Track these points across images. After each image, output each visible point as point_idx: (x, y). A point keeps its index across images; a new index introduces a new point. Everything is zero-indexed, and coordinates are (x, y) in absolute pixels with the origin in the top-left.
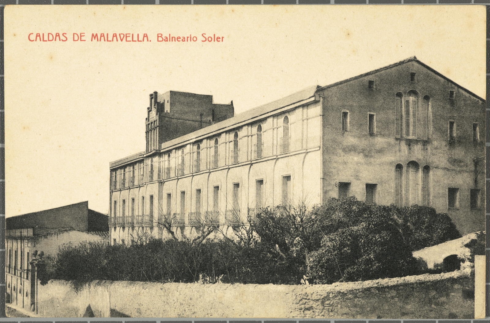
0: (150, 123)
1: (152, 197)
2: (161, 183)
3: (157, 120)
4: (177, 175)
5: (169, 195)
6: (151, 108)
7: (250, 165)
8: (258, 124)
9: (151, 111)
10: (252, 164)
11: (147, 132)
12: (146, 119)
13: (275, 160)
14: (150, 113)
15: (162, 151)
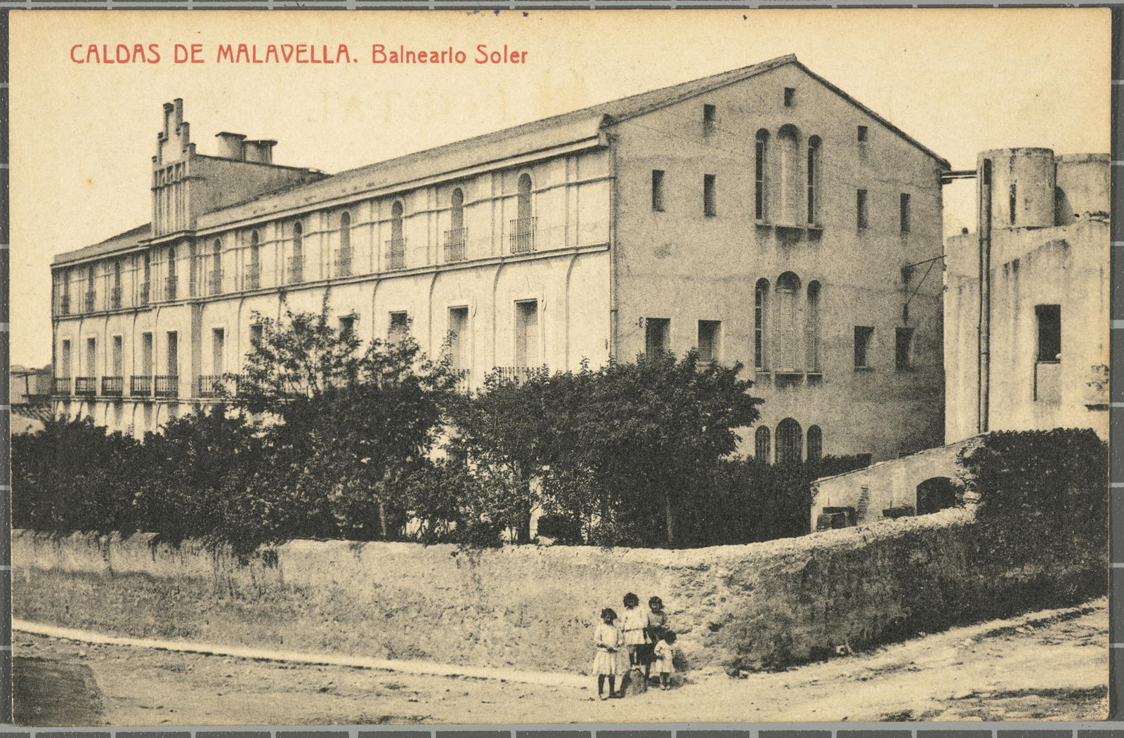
0: (165, 168)
1: (173, 336)
2: (198, 305)
3: (184, 163)
4: (240, 288)
5: (219, 333)
6: (167, 134)
7: (434, 275)
8: (455, 187)
9: (166, 140)
10: (438, 274)
11: (156, 189)
12: (154, 158)
13: (497, 268)
14: (164, 144)
15: (199, 234)
